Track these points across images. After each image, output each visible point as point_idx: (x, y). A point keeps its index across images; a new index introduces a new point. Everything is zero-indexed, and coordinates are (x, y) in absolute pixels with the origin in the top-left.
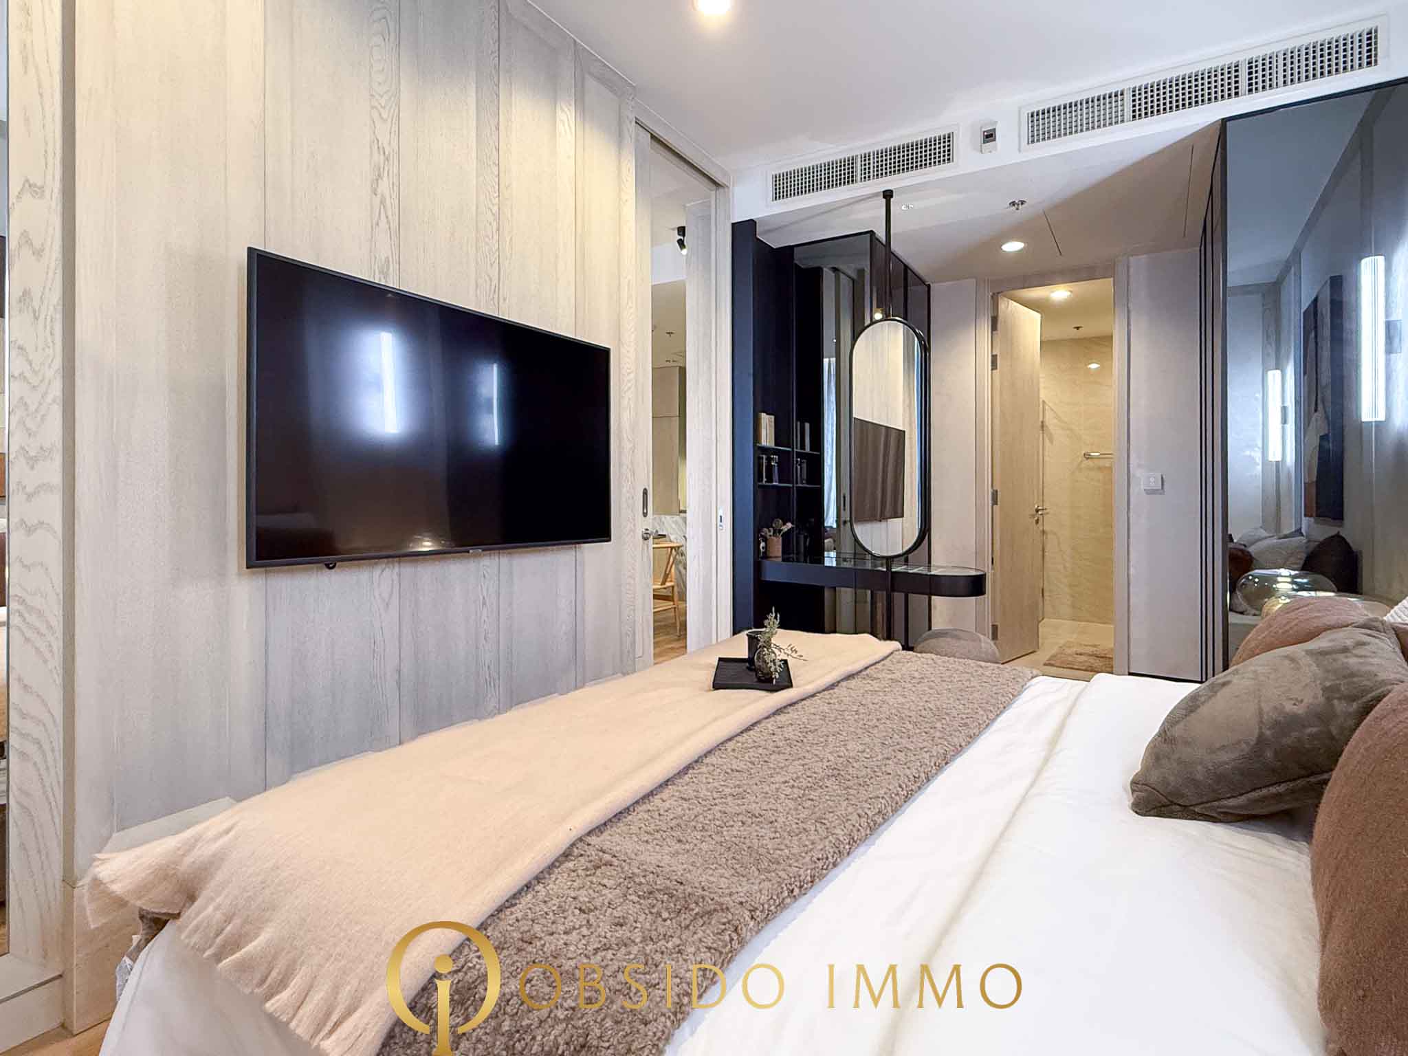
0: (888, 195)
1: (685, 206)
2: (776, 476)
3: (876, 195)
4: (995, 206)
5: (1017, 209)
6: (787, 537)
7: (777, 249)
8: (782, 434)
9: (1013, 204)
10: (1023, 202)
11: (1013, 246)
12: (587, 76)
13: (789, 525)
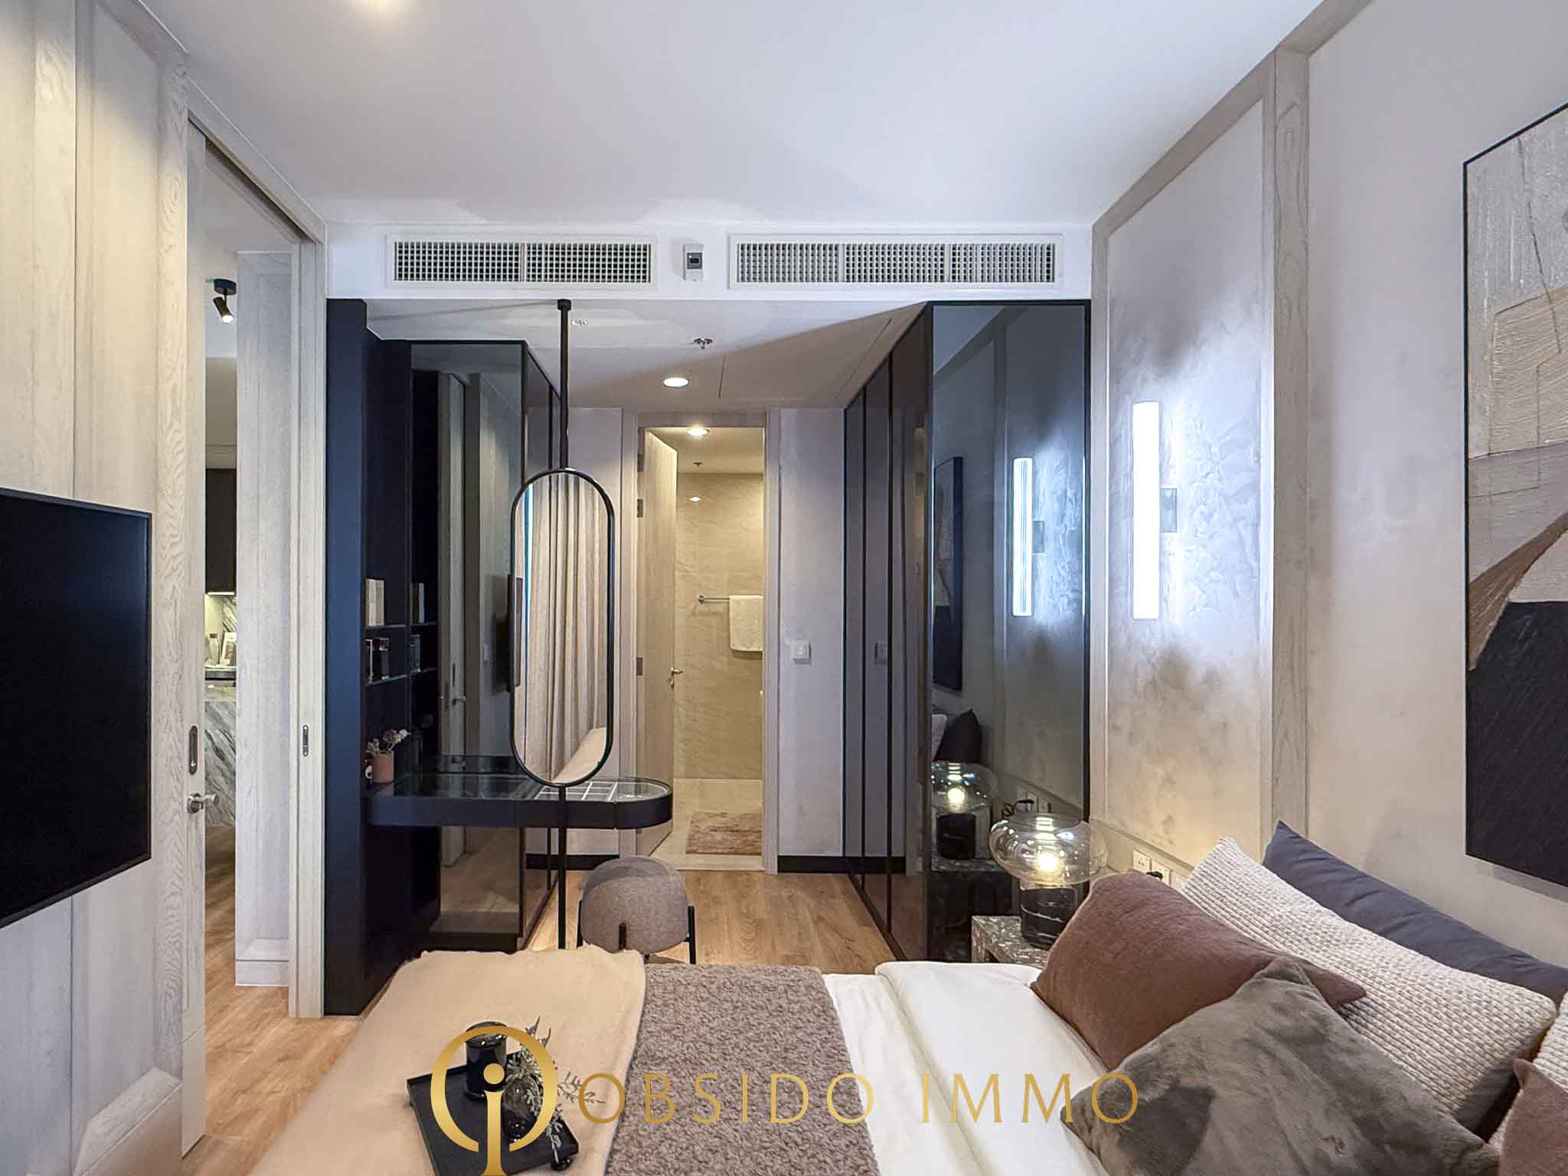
0: (564, 306)
1: (236, 256)
2: (385, 667)
3: (549, 302)
4: (677, 339)
5: (703, 348)
6: (399, 749)
7: (384, 341)
8: (392, 605)
9: (698, 341)
10: (709, 341)
11: (676, 382)
12: (97, 7)
13: (404, 733)
